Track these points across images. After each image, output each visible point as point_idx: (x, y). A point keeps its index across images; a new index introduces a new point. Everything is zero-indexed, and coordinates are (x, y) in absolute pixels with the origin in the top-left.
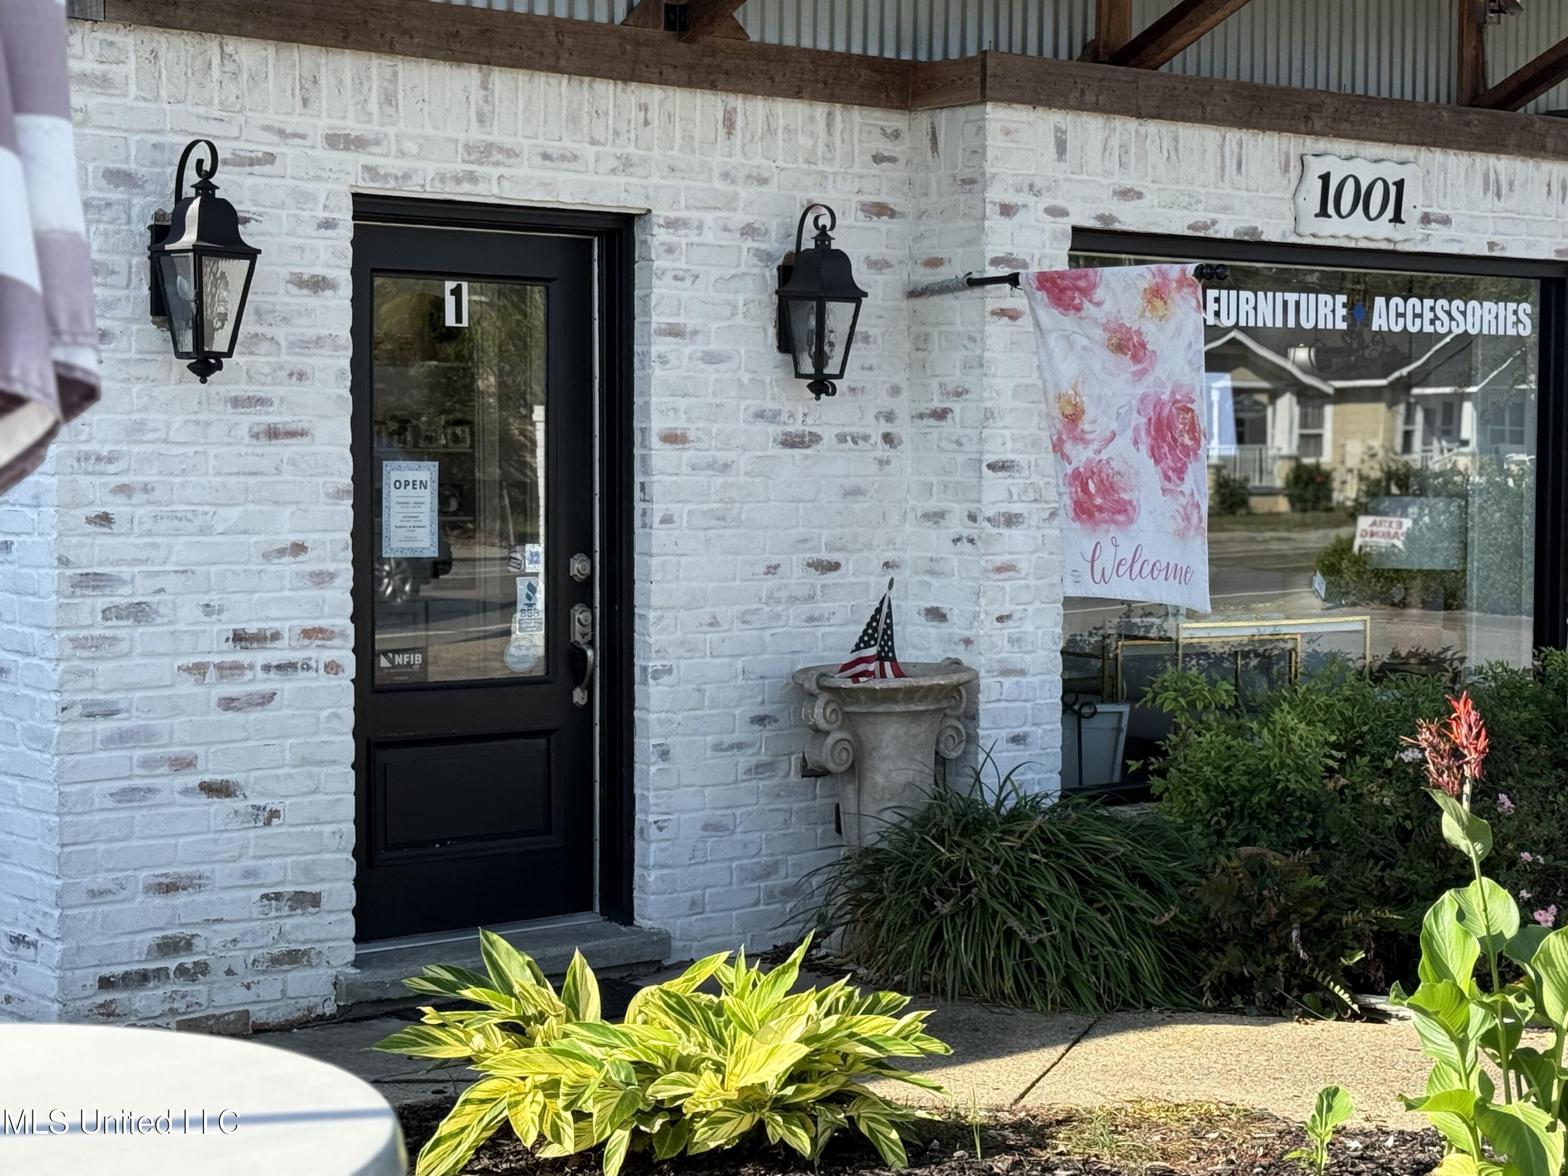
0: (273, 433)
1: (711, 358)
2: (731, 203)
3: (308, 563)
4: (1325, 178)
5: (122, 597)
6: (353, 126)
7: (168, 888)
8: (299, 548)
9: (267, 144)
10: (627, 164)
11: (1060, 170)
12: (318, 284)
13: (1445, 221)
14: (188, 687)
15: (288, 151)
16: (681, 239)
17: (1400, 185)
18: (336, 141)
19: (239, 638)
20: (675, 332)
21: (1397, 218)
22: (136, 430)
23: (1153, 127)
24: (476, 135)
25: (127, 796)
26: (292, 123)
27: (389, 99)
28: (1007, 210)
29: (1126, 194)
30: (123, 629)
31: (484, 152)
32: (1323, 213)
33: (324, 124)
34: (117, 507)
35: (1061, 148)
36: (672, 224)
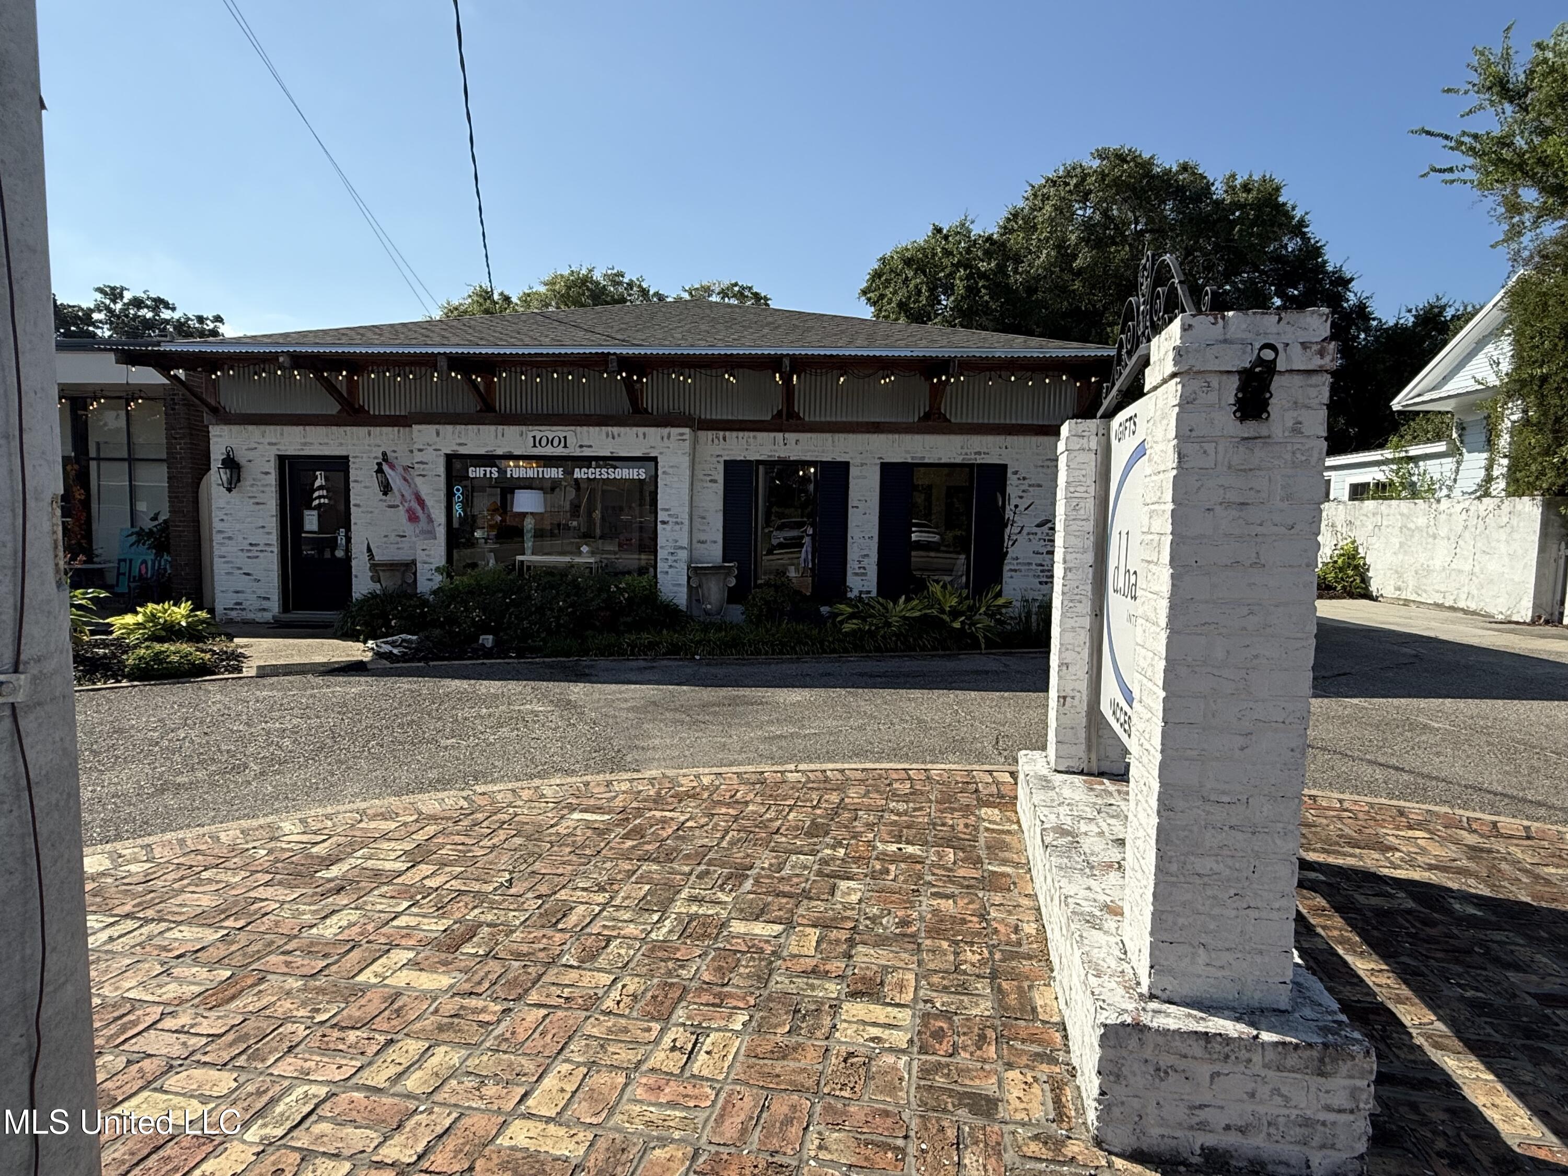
0: (258, 504)
1: (366, 487)
2: (371, 451)
3: (266, 530)
4: (534, 437)
5: (226, 535)
6: (274, 441)
8: (263, 527)
9: (256, 445)
10: (341, 444)
11: (438, 439)
12: (267, 473)
13: (590, 446)
14: (240, 553)
15: (260, 447)
16: (357, 460)
17: (565, 438)
18: (269, 444)
19: (251, 544)
20: (356, 481)
21: (565, 446)
22: (228, 503)
23: (470, 427)
24: (303, 440)
25: (228, 573)
26: (262, 440)
27: (282, 434)
28: (420, 450)
29: (460, 444)
30: (226, 541)
31: (305, 444)
32: (535, 446)
33: (268, 440)
34: (225, 517)
35: (438, 434)
36: (354, 457)
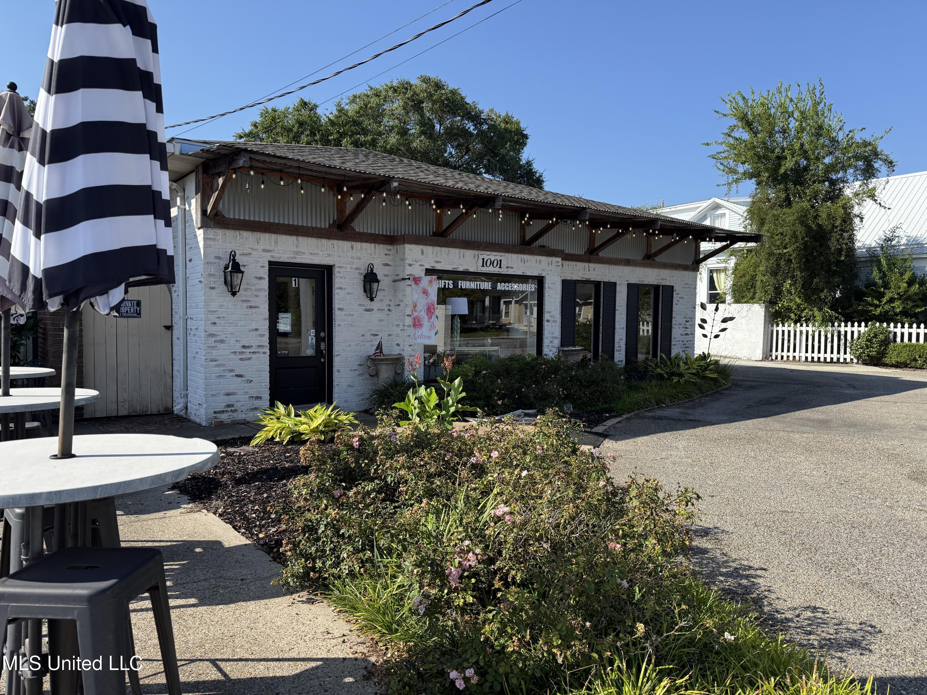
0: (251, 307)
1: (349, 294)
2: (353, 263)
3: (259, 332)
4: (483, 259)
5: (218, 338)
6: (268, 248)
7: (228, 394)
8: (257, 330)
9: (250, 251)
10: (329, 255)
11: (422, 257)
12: (261, 278)
13: (512, 268)
14: (233, 356)
15: (254, 253)
16: (342, 270)
17: (501, 261)
18: (264, 251)
19: (244, 347)
20: (341, 288)
21: (500, 267)
22: (221, 306)
23: (443, 249)
24: (295, 249)
25: (219, 377)
26: (256, 247)
27: (276, 242)
28: (410, 265)
29: (437, 262)
30: (218, 345)
31: (298, 253)
32: (483, 266)
33: (262, 247)
34: (217, 321)
35: (422, 253)
36: (339, 267)
